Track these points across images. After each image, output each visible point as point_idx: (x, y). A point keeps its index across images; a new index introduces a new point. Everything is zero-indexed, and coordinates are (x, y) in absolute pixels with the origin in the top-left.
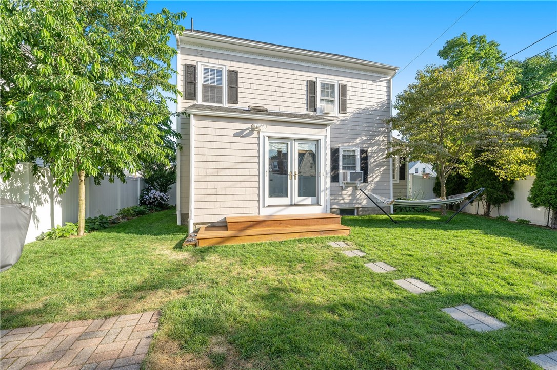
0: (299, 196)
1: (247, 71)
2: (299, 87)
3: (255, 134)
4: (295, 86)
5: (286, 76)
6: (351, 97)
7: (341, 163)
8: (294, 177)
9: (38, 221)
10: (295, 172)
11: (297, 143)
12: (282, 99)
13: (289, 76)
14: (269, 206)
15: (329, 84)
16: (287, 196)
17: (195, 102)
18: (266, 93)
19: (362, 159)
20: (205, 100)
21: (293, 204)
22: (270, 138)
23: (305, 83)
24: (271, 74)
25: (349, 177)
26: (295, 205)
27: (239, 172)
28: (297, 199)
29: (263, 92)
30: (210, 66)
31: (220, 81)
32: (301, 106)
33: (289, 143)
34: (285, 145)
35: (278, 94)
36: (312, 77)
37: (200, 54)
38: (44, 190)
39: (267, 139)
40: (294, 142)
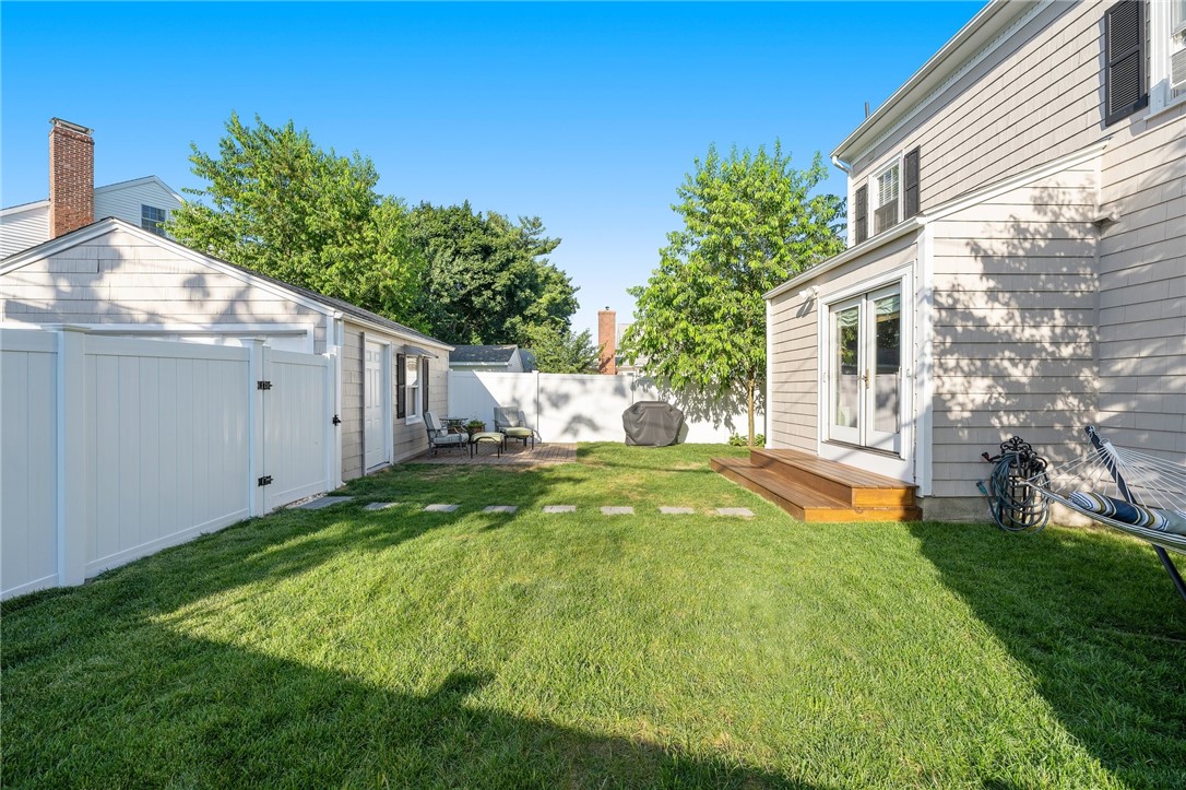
1: (935, 131)
2: (1070, 64)
3: (814, 307)
8: (863, 382)
9: (734, 428)
10: (867, 371)
11: (871, 302)
14: (830, 441)
16: (856, 427)
21: (863, 444)
22: (831, 306)
26: (866, 449)
27: (802, 376)
28: (871, 435)
30: (883, 171)
31: (896, 188)
32: (1080, 123)
33: (858, 306)
34: (854, 313)
37: (872, 158)
39: (826, 309)
40: (864, 300)
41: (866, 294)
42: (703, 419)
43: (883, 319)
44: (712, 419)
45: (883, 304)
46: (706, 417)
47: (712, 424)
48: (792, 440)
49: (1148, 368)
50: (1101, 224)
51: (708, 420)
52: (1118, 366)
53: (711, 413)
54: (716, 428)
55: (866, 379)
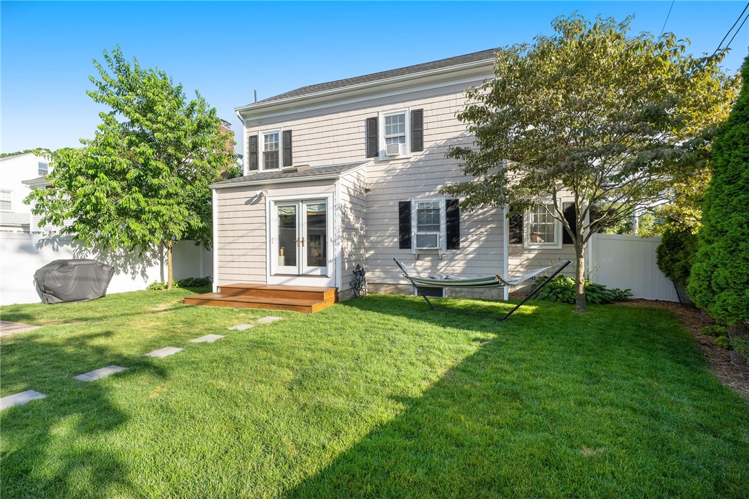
0: (309, 265)
1: (300, 127)
2: (356, 130)
3: (263, 201)
4: (352, 131)
5: (341, 121)
6: (430, 126)
7: (414, 223)
8: (301, 244)
10: (303, 238)
11: (305, 205)
12: (336, 150)
13: (345, 120)
14: (276, 275)
15: (397, 116)
16: (295, 265)
17: (257, 171)
18: (320, 146)
19: (448, 215)
20: (267, 167)
21: (301, 273)
22: (276, 202)
23: (364, 123)
24: (325, 123)
25: (415, 242)
26: (303, 275)
27: (251, 240)
28: (305, 268)
29: (316, 147)
30: (269, 132)
31: (277, 145)
32: (359, 153)
33: (297, 206)
34: (293, 208)
35: (332, 145)
36: (371, 112)
37: (260, 123)
38: (154, 256)
39: (272, 203)
40: (301, 203)
41: (302, 201)
42: (122, 272)
43: (310, 214)
44: (129, 272)
45: (312, 207)
46: (124, 271)
47: (129, 275)
48: (242, 277)
49: (379, 239)
50: (367, 190)
51: (126, 273)
52: (372, 238)
53: (129, 267)
54: (133, 279)
55: (303, 242)
